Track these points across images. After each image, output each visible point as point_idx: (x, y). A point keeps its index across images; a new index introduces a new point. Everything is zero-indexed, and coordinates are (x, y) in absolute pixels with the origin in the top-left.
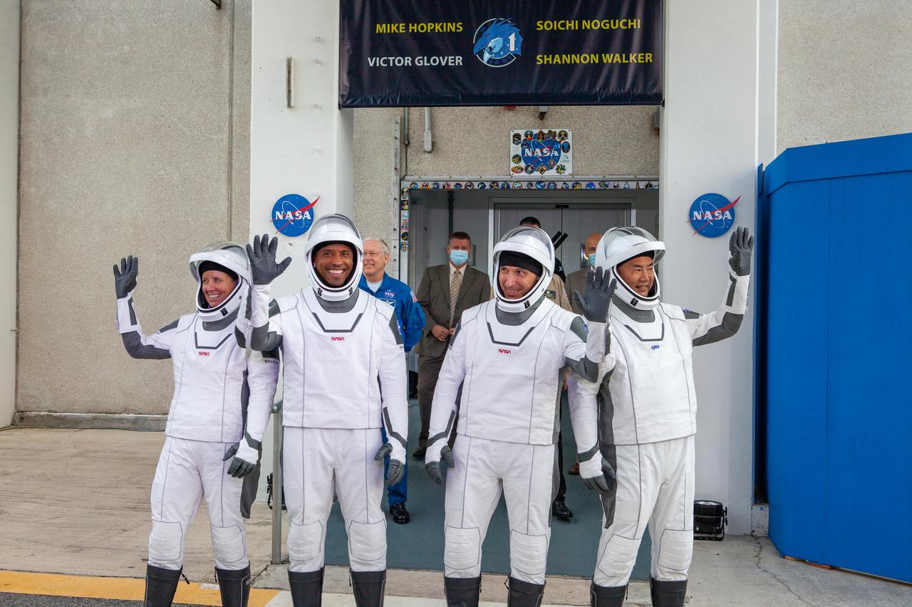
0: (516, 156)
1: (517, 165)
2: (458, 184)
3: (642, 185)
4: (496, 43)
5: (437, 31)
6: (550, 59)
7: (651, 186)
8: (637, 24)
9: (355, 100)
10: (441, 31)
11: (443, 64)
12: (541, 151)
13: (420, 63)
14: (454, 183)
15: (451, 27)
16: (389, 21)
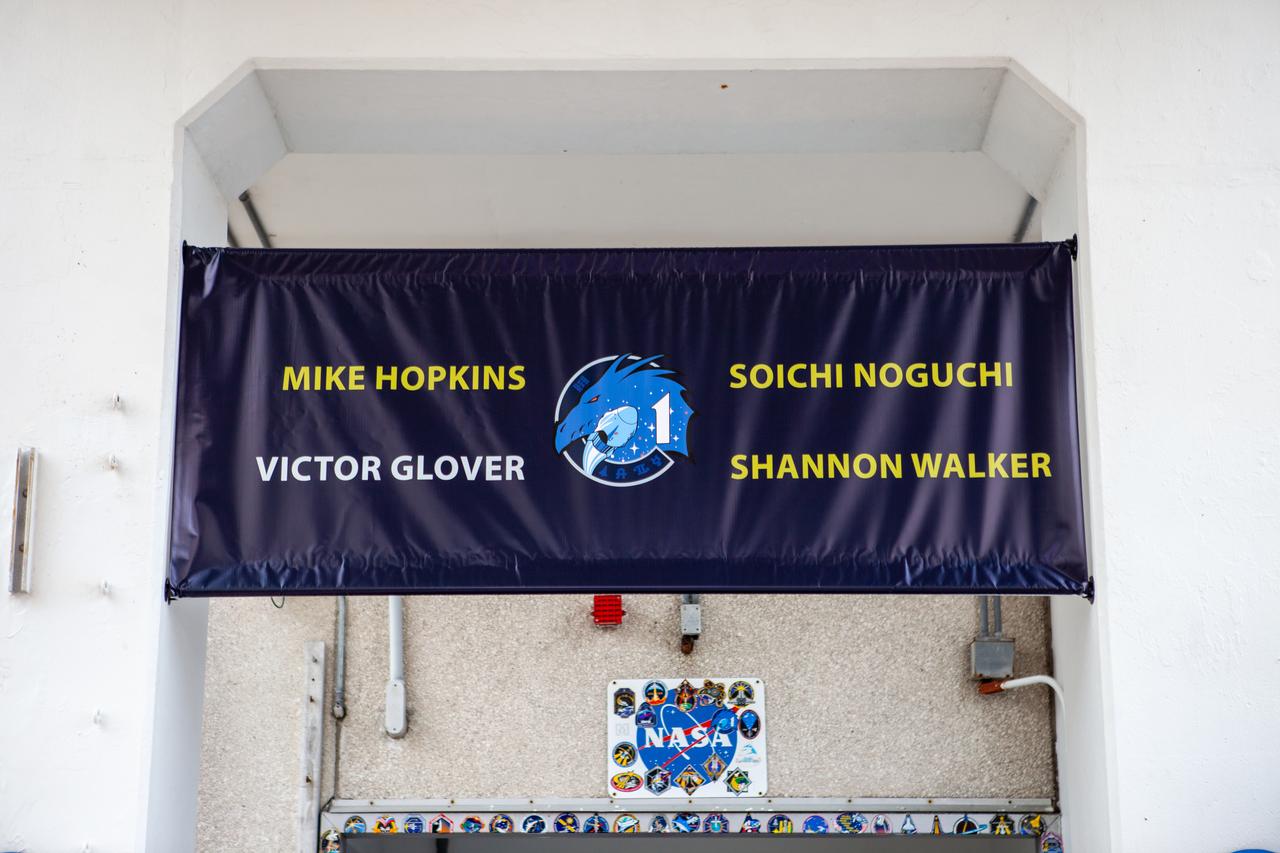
0: (624, 747)
1: (624, 770)
2: (471, 820)
3: (949, 824)
4: (619, 422)
5: (453, 386)
6: (769, 466)
7: (971, 826)
8: (1004, 375)
9: (214, 575)
10: (465, 386)
11: (471, 476)
12: (687, 733)
13: (405, 473)
14: (462, 818)
15: (493, 377)
16: (321, 357)
